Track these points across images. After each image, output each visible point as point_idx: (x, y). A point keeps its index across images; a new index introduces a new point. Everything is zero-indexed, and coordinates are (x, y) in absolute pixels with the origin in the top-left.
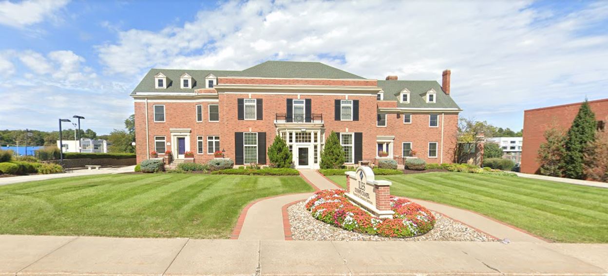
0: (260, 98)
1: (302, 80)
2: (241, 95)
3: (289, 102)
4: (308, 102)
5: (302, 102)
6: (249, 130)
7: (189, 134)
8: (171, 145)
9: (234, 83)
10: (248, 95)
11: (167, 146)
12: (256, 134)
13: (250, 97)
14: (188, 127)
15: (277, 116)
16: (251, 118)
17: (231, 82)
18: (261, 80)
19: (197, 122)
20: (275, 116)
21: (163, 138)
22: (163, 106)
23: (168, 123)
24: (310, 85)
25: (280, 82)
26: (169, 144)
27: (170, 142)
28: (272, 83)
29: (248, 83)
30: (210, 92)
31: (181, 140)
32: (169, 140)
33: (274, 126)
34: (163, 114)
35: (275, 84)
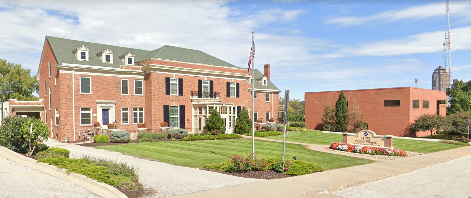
0: (181, 78)
1: (207, 66)
2: (168, 74)
3: (200, 82)
4: (212, 82)
5: (207, 83)
6: (173, 103)
7: (114, 105)
8: (97, 117)
9: (163, 65)
10: (173, 75)
11: (93, 117)
12: (178, 107)
13: (174, 77)
14: (113, 99)
15: (192, 93)
16: (175, 94)
17: (161, 64)
18: (182, 63)
19: (122, 94)
20: (191, 93)
21: (89, 109)
22: (89, 79)
23: (94, 95)
24: (212, 70)
25: (194, 67)
26: (95, 115)
27: (96, 113)
28: (189, 67)
29: (172, 66)
30: (136, 69)
31: (105, 111)
32: (95, 111)
33: (190, 101)
34: (90, 86)
35: (191, 68)
